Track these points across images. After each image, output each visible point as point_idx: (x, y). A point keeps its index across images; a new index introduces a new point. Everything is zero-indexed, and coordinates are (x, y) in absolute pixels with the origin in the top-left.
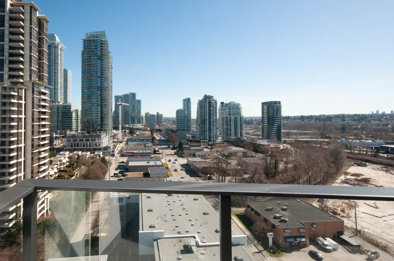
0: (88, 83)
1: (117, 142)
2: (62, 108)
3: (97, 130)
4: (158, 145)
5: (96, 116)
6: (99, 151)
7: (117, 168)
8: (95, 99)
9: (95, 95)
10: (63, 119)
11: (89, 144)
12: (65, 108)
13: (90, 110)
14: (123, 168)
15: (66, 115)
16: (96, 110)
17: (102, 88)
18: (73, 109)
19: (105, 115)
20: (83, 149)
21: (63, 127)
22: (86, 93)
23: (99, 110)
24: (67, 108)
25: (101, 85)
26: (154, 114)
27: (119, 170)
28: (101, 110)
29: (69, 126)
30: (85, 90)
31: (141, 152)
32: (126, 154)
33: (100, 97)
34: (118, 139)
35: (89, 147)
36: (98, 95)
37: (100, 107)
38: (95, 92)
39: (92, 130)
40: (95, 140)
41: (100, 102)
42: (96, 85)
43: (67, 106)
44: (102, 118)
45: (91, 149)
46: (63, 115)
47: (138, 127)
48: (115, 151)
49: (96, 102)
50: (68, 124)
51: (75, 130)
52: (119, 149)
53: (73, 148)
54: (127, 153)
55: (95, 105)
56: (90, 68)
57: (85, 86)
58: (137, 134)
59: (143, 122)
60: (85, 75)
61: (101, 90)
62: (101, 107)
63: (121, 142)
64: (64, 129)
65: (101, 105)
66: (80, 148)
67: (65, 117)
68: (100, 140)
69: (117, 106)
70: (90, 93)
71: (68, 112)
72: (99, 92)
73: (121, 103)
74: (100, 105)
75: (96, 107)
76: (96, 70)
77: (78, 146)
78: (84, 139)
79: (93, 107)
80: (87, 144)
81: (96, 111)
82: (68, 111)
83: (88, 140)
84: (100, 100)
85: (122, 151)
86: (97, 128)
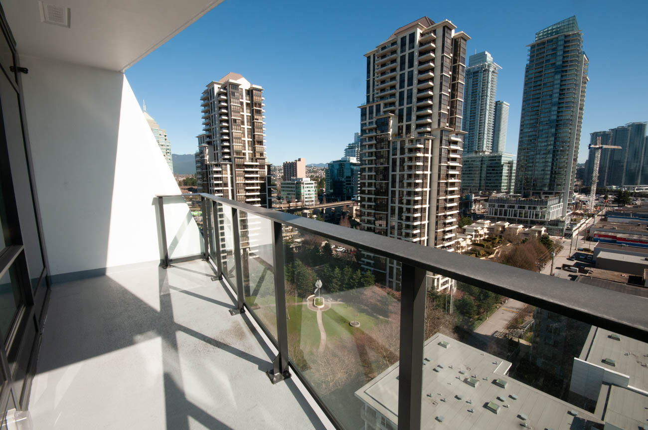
0: (532, 117)
1: (582, 215)
2: (488, 159)
3: (542, 193)
5: (543, 170)
6: (540, 226)
7: (572, 257)
8: (542, 142)
9: (544, 136)
10: (488, 175)
11: (523, 214)
12: (492, 160)
13: (531, 161)
14: (586, 258)
15: (493, 170)
16: (544, 160)
18: (504, 160)
19: (560, 168)
20: (513, 219)
21: (488, 186)
23: (550, 160)
24: (495, 160)
25: (558, 116)
27: (576, 261)
28: (553, 160)
29: (497, 186)
31: (635, 237)
32: (596, 237)
33: (553, 139)
34: (586, 210)
35: (523, 218)
36: (550, 135)
37: (551, 156)
38: (544, 131)
39: (533, 193)
40: (535, 208)
41: (552, 147)
42: (547, 119)
43: (495, 157)
44: (554, 173)
45: (526, 221)
46: (489, 170)
47: (644, 191)
48: (574, 229)
49: (545, 148)
50: (494, 183)
51: (506, 192)
52: (584, 227)
53: (498, 216)
54: (600, 236)
55: (542, 152)
56: (538, 92)
57: (526, 122)
58: (636, 204)
60: (529, 104)
61: (557, 125)
62: (554, 156)
63: (592, 216)
64: (488, 190)
65: (554, 151)
66: (508, 217)
67: (491, 173)
68: (544, 210)
69: (592, 152)
70: (534, 133)
71: (496, 165)
72: (553, 130)
73: (601, 146)
74: (552, 151)
75: (544, 156)
76: (551, 93)
77: (505, 215)
79: (538, 156)
80: (520, 213)
81: (543, 162)
82: (497, 163)
83: (524, 208)
84: (552, 143)
85: (589, 232)
86: (541, 190)
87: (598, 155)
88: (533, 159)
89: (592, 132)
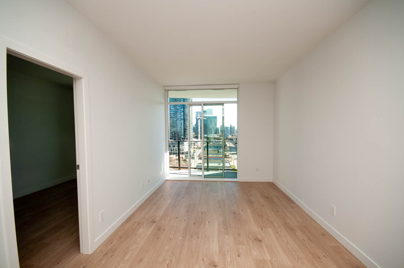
1: (196, 148)
4: (229, 151)
5: (181, 128)
6: (183, 155)
8: (179, 114)
9: (179, 112)
13: (175, 123)
16: (180, 123)
17: (185, 106)
19: (187, 127)
20: (171, 153)
22: (173, 110)
23: (183, 123)
26: (227, 126)
28: (184, 123)
30: (172, 108)
31: (215, 156)
33: (183, 113)
34: (198, 146)
36: (182, 111)
37: (183, 121)
38: (179, 109)
41: (183, 117)
44: (185, 129)
45: (177, 153)
47: (215, 136)
48: (195, 155)
49: (180, 117)
52: (198, 154)
55: (179, 119)
59: (218, 133)
61: (184, 107)
62: (184, 121)
63: (200, 148)
65: (184, 119)
68: (183, 147)
69: (197, 120)
70: (175, 110)
72: (183, 109)
73: (200, 118)
74: (183, 119)
75: (180, 121)
78: (172, 146)
79: (178, 121)
80: (174, 149)
81: (180, 124)
83: (175, 146)
84: (183, 115)
85: (200, 155)
86: (181, 137)
87: (199, 121)
88: (176, 122)
89: (196, 111)
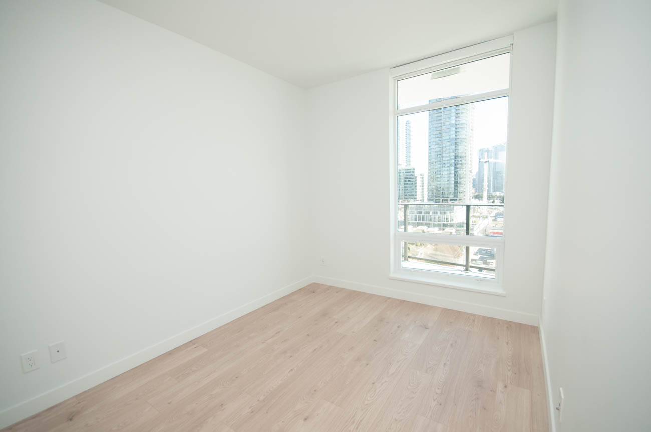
0: (437, 136)
1: (479, 217)
2: (404, 171)
3: (449, 200)
5: (448, 181)
6: (451, 228)
7: (477, 253)
8: (446, 157)
9: (447, 151)
10: (405, 185)
11: (437, 219)
12: (407, 172)
13: (439, 173)
14: (486, 253)
15: (409, 181)
16: (448, 172)
17: (459, 140)
18: (417, 174)
19: (460, 179)
20: (429, 224)
21: (406, 195)
22: (434, 150)
23: (453, 172)
24: (410, 172)
25: (456, 136)
27: (480, 256)
28: (455, 172)
29: (413, 195)
30: (432, 147)
32: (491, 234)
33: (453, 154)
34: (481, 213)
35: (437, 222)
36: (452, 151)
37: (453, 168)
38: (447, 148)
39: (442, 200)
40: (445, 213)
41: (453, 161)
42: (448, 137)
43: (410, 169)
44: (456, 183)
45: (440, 225)
46: (405, 181)
48: (475, 229)
49: (448, 161)
50: (411, 193)
51: (421, 200)
52: (482, 227)
53: (418, 222)
54: (494, 233)
55: (446, 165)
56: (440, 114)
57: (432, 140)
60: (433, 124)
61: (456, 143)
62: (455, 168)
63: (486, 217)
64: (406, 198)
65: (455, 164)
66: (425, 222)
67: (407, 184)
68: (452, 214)
69: (481, 164)
70: (439, 149)
71: (411, 177)
72: (453, 147)
73: (487, 160)
74: (453, 165)
75: (448, 168)
76: (448, 116)
77: (423, 220)
78: (431, 212)
79: (444, 169)
80: (434, 218)
81: (448, 174)
82: (412, 175)
83: (437, 213)
84: (453, 157)
85: (486, 231)
86: (448, 197)
87: (485, 166)
88: (440, 171)
89: (480, 148)
